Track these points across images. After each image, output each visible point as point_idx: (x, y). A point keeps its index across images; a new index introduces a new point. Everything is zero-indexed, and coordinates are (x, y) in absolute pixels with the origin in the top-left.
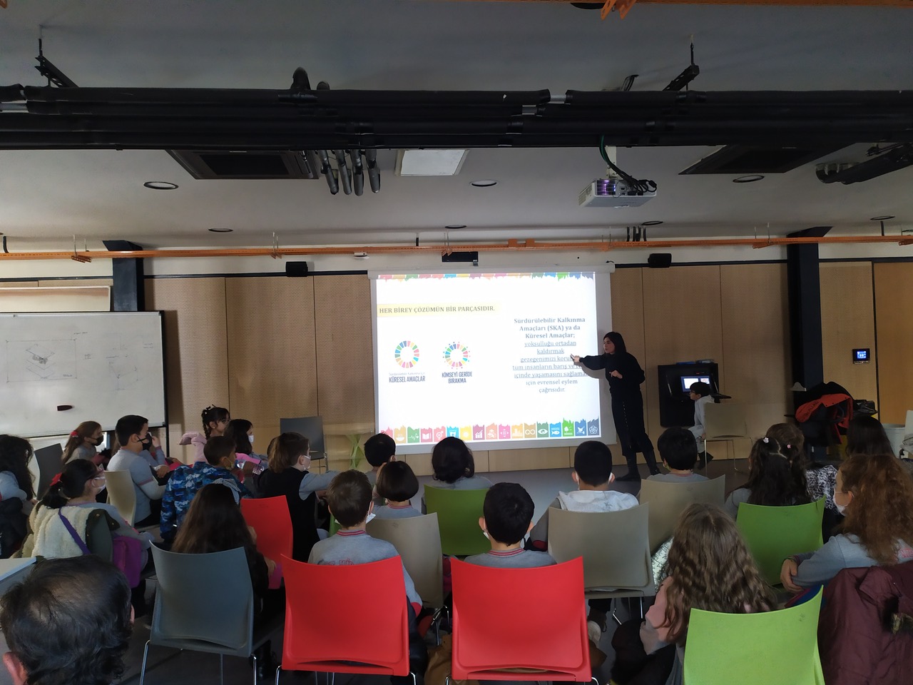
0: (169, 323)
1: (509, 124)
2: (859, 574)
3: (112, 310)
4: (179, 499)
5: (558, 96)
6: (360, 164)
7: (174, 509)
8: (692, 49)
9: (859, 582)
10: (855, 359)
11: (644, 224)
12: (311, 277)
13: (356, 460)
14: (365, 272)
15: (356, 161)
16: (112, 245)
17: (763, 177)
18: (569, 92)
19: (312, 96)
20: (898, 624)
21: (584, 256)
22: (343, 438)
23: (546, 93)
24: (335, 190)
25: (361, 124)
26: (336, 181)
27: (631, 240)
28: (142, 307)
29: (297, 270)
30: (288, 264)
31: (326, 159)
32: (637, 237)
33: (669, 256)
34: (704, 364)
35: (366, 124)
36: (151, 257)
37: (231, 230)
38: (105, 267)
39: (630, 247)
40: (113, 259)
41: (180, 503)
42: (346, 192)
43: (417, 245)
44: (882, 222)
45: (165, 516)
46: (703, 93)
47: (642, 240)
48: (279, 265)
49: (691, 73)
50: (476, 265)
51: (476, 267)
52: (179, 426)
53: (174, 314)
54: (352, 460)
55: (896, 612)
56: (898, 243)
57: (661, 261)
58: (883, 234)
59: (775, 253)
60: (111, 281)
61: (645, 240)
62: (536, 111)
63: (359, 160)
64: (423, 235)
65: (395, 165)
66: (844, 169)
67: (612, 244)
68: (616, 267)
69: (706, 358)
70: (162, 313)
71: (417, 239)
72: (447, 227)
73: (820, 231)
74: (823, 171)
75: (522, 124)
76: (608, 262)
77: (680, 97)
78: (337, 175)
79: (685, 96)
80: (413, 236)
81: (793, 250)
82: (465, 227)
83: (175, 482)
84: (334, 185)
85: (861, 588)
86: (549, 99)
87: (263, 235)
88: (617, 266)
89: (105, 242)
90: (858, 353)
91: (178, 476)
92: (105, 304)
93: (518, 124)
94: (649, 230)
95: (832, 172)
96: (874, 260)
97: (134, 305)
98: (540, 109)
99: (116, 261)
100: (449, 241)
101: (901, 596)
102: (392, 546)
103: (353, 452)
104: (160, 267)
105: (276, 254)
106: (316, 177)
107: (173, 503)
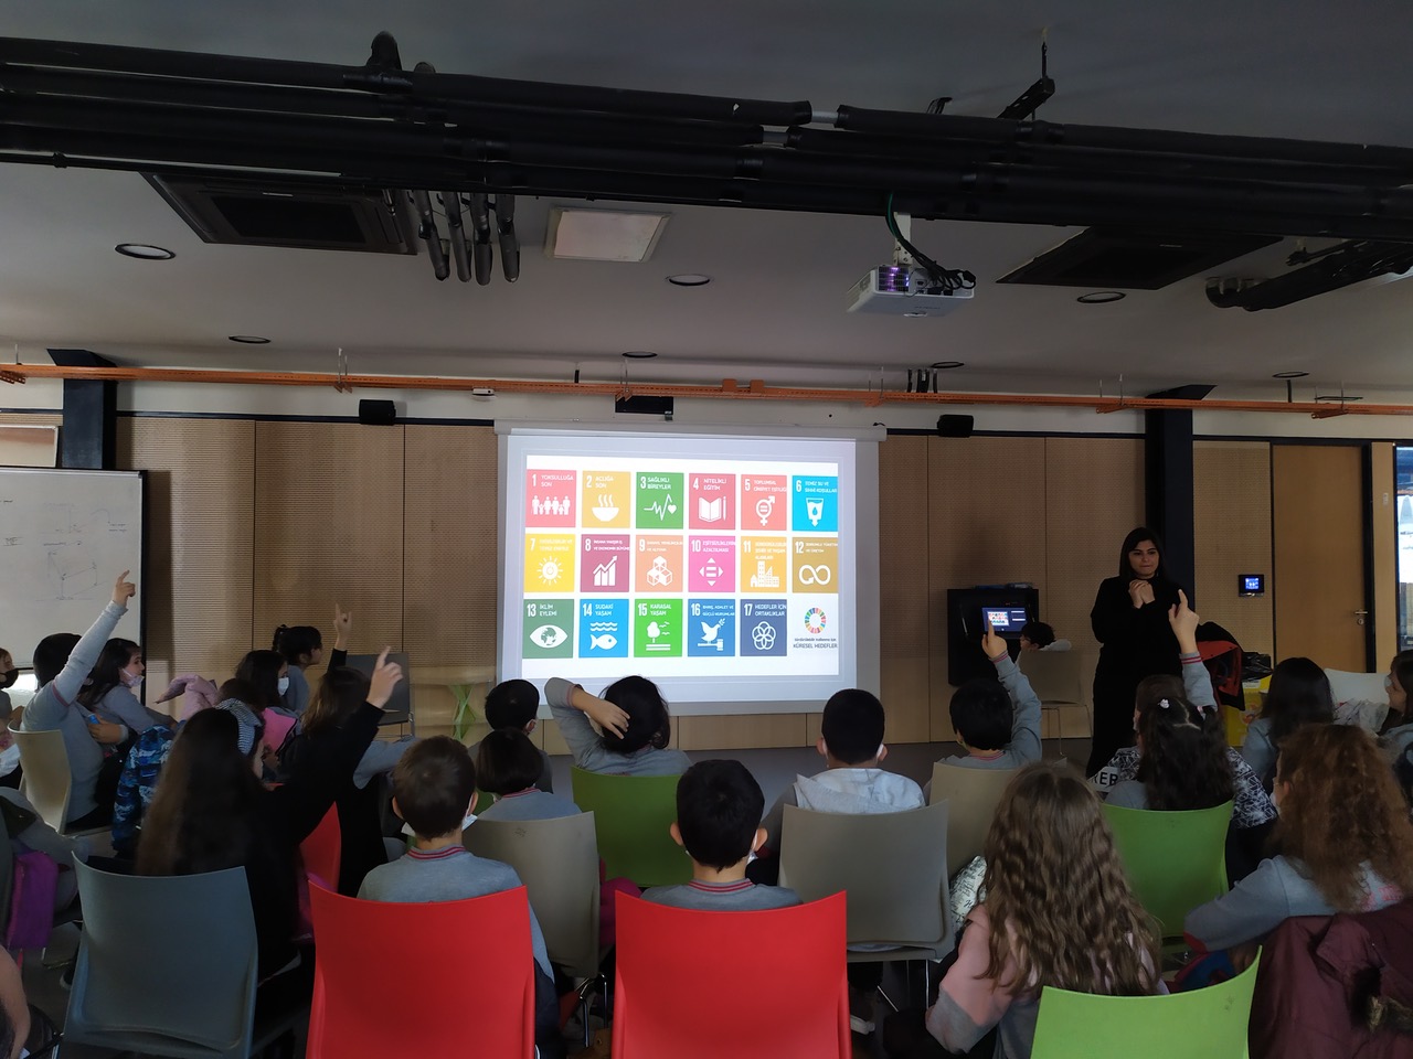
0: (155, 491)
1: (739, 162)
2: (1316, 927)
3: (59, 466)
4: (148, 782)
5: (824, 115)
6: (485, 227)
7: (137, 799)
8: (1044, 52)
9: (1315, 941)
10: (1243, 589)
11: (934, 366)
12: (399, 428)
13: (462, 725)
14: (490, 423)
15: (479, 219)
16: (62, 357)
17: (1123, 295)
18: (842, 109)
19: (403, 81)
20: (1378, 1015)
21: (841, 413)
22: (443, 690)
23: (806, 107)
24: (444, 273)
25: (489, 144)
26: (446, 259)
27: (914, 391)
28: (110, 463)
29: (377, 414)
30: (363, 402)
31: (427, 213)
32: (923, 387)
33: (970, 420)
34: (1018, 589)
35: (499, 145)
36: (130, 381)
37: (267, 341)
38: (48, 394)
39: (910, 402)
40: (65, 380)
41: (149, 789)
42: (462, 278)
43: (577, 381)
44: (1288, 381)
45: (121, 810)
46: (1059, 127)
47: (930, 391)
48: (349, 404)
49: (1041, 91)
50: (669, 419)
51: (670, 422)
52: (164, 664)
53: (165, 477)
54: (455, 727)
55: (1377, 994)
56: (1310, 414)
57: (955, 427)
58: (1290, 400)
59: (1128, 422)
60: (59, 419)
61: (936, 392)
62: (785, 139)
63: (484, 218)
64: (586, 367)
65: (546, 237)
66: (1249, 287)
67: (883, 397)
68: (888, 434)
69: (1021, 580)
70: (144, 474)
71: (577, 372)
72: (625, 355)
73: (1197, 391)
74: (1217, 288)
75: (761, 163)
76: (876, 424)
77: (1023, 130)
78: (448, 249)
79: (1030, 129)
80: (569, 367)
81: (1154, 418)
82: (655, 355)
83: (143, 753)
84: (442, 264)
85: (1319, 953)
86: (809, 119)
87: (324, 352)
88: (890, 432)
89: (50, 351)
90: (1247, 580)
91: (148, 743)
92: (49, 455)
93: (754, 162)
94: (943, 377)
95: (1229, 291)
96: (1275, 441)
97: (97, 457)
98: (793, 137)
99: (70, 385)
100: (627, 379)
101: (1383, 965)
102: (512, 871)
103: (458, 712)
104: (146, 399)
105: (343, 385)
106: (413, 251)
107: (137, 788)
